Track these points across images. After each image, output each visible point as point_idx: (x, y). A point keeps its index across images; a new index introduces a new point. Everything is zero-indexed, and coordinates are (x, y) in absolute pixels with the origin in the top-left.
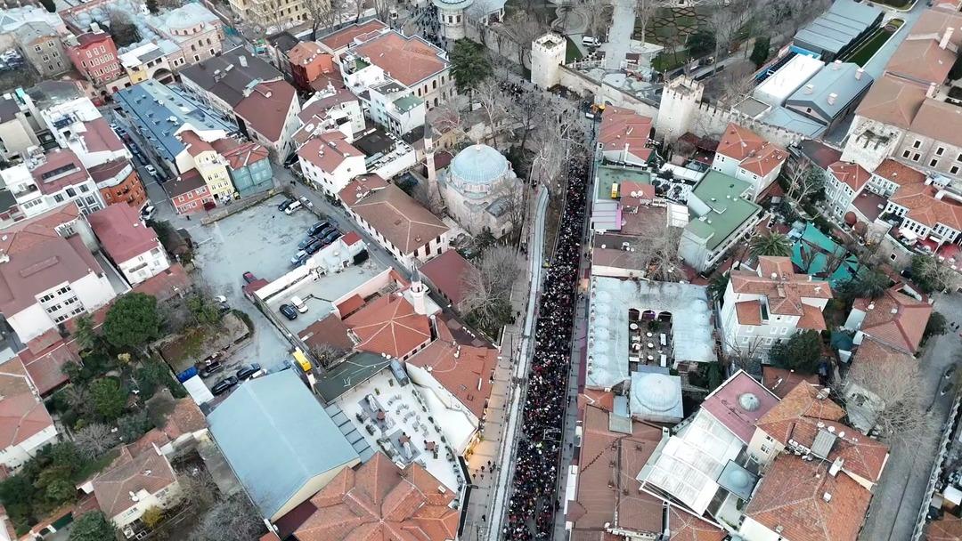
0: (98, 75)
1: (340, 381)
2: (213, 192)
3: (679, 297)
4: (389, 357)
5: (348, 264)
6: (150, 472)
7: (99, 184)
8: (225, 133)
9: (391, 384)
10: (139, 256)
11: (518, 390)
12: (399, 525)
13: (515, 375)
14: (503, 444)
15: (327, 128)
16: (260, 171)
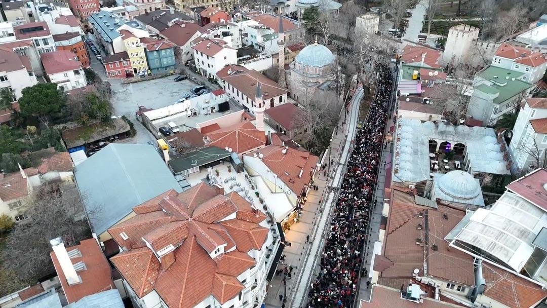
0: (84, 15)
1: (190, 161)
2: (133, 66)
3: (471, 134)
4: (230, 150)
5: (214, 110)
6: (9, 185)
7: (57, 43)
8: (149, 35)
9: (230, 171)
10: (65, 73)
11: (332, 195)
12: (207, 226)
13: (330, 185)
14: (316, 226)
15: (215, 36)
16: (166, 57)
